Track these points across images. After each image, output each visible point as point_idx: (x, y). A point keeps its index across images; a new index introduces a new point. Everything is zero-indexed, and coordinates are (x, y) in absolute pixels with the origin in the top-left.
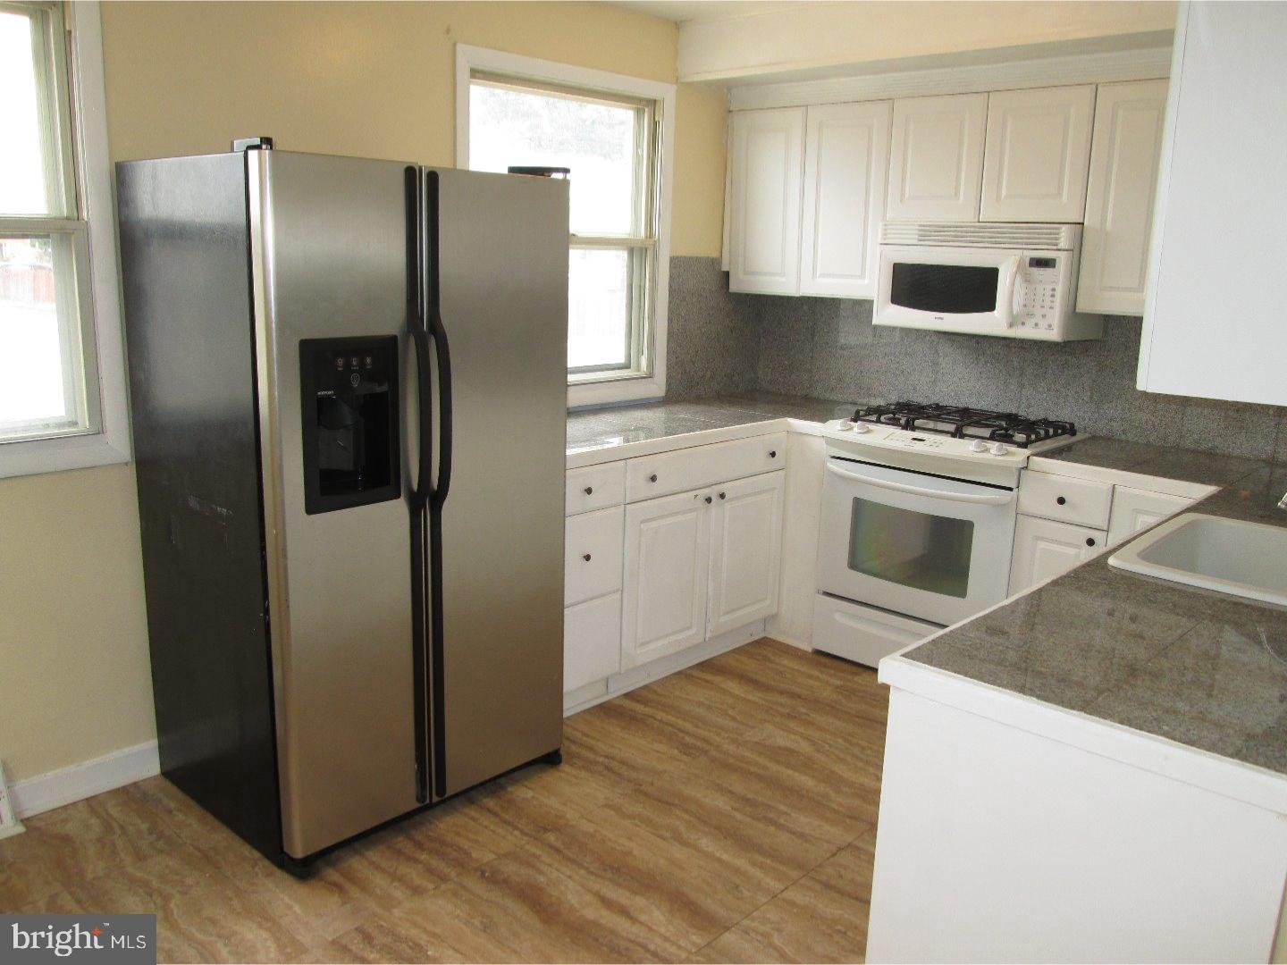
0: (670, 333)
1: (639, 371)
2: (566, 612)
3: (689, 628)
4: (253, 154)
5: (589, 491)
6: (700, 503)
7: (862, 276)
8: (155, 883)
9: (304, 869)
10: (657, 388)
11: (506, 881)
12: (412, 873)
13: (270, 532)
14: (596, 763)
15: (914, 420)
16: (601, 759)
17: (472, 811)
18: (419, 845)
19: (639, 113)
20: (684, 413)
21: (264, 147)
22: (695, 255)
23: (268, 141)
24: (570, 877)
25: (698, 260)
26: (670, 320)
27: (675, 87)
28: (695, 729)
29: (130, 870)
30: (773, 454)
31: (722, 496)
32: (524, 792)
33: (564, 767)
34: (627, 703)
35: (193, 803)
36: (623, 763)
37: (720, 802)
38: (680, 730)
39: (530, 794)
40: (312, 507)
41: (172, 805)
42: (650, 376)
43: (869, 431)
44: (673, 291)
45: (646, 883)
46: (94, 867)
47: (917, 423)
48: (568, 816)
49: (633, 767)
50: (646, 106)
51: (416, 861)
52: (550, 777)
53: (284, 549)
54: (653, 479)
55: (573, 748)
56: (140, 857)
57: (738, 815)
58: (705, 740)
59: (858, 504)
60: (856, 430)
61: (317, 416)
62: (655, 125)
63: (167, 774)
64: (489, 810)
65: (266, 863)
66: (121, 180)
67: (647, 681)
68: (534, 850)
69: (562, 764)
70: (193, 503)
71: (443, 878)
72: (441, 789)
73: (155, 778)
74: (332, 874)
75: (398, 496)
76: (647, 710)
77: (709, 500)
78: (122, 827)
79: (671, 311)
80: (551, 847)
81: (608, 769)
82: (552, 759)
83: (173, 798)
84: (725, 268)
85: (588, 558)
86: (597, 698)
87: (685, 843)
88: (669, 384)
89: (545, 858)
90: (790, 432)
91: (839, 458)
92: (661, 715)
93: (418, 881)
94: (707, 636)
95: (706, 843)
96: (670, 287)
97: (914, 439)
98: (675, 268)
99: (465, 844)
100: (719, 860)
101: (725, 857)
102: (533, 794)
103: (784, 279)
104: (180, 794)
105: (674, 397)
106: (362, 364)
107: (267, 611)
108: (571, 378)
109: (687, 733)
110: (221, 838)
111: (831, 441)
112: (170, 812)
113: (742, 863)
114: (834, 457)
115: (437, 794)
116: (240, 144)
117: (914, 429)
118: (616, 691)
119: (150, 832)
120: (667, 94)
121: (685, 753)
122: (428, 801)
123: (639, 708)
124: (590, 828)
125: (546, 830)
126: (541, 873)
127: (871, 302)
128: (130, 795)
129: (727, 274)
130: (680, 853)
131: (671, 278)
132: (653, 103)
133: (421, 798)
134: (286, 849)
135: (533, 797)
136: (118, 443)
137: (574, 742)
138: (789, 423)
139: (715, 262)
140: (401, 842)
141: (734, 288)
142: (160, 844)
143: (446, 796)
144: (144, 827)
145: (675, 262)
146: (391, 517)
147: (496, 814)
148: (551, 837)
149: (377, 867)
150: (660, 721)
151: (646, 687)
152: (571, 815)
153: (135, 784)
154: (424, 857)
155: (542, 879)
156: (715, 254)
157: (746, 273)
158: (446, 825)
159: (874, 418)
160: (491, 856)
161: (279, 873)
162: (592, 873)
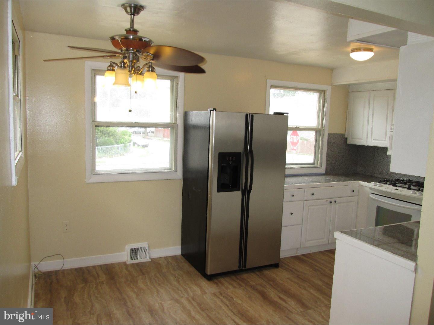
0: (327, 155)
1: (317, 165)
2: (282, 228)
3: (323, 239)
4: (212, 112)
5: (293, 196)
6: (328, 203)
7: (385, 140)
8: (177, 275)
9: (210, 278)
10: (323, 170)
11: (257, 289)
12: (235, 284)
13: (209, 195)
14: (288, 269)
15: (396, 183)
16: (290, 268)
17: (252, 274)
18: (238, 279)
19: (320, 94)
20: (328, 178)
21: (214, 110)
22: (337, 133)
23: (215, 109)
24: (273, 291)
25: (337, 134)
26: (328, 151)
27: (331, 86)
28: (319, 266)
29: (172, 272)
30: (353, 191)
31: (335, 202)
32: (267, 272)
33: (280, 268)
34: (302, 257)
35: (187, 261)
36: (296, 270)
37: (320, 283)
38: (315, 265)
39: (268, 273)
40: (219, 191)
41: (183, 261)
42: (321, 167)
43: (382, 186)
44: (329, 143)
45: (292, 296)
46: (164, 270)
47: (397, 185)
48: (277, 279)
49: (298, 271)
50: (322, 92)
51: (236, 281)
52: (275, 270)
53: (212, 200)
54: (313, 194)
55: (284, 265)
56: (174, 270)
57: (323, 287)
58: (321, 268)
59: (379, 208)
60: (378, 185)
61: (221, 170)
62: (324, 97)
63: (182, 255)
64: (257, 274)
65: (201, 276)
66: (186, 115)
67: (310, 252)
68: (265, 284)
69: (279, 268)
70: (194, 189)
71: (242, 286)
72: (245, 266)
73: (180, 255)
74: (216, 281)
75: (239, 190)
76: (308, 259)
77: (331, 202)
78: (171, 264)
79: (328, 149)
80: (270, 284)
81: (291, 271)
82: (276, 266)
83: (183, 260)
84: (346, 137)
85: (292, 214)
86: (293, 254)
87: (305, 290)
88: (326, 169)
89: (268, 286)
90: (360, 185)
91: (373, 194)
92: (310, 261)
93: (235, 285)
94: (330, 242)
95: (312, 291)
96: (328, 142)
97: (395, 189)
98: (329, 136)
99: (249, 280)
100: (314, 295)
101: (316, 295)
102: (269, 273)
103: (363, 140)
104: (185, 259)
105: (327, 174)
106: (232, 158)
107: (207, 214)
108: (286, 166)
109: (317, 266)
110: (192, 269)
111: (370, 188)
112: (182, 262)
113: (320, 297)
114: (372, 193)
115: (244, 267)
116: (209, 109)
117: (396, 186)
118: (300, 253)
119: (177, 265)
120: (328, 88)
121: (314, 270)
122: (241, 268)
123: (306, 258)
124: (281, 282)
125: (270, 281)
126: (266, 289)
127: (387, 148)
128: (174, 258)
129: (347, 138)
130: (303, 291)
131: (328, 139)
132: (324, 91)
133: (239, 267)
134: (206, 272)
135: (269, 274)
136: (179, 174)
137: (284, 264)
138: (359, 183)
139: (343, 135)
140: (234, 277)
141: (349, 142)
142: (179, 268)
143: (246, 268)
144: (176, 264)
145: (329, 135)
146: (237, 195)
147: (258, 275)
148: (271, 283)
149: (226, 281)
150: (310, 262)
151: (309, 254)
152: (278, 279)
153: (175, 256)
154: (238, 281)
155: (266, 291)
156: (343, 133)
157: (352, 138)
158: (245, 276)
159: (384, 183)
160: (255, 284)
161: (203, 278)
162: (279, 292)
